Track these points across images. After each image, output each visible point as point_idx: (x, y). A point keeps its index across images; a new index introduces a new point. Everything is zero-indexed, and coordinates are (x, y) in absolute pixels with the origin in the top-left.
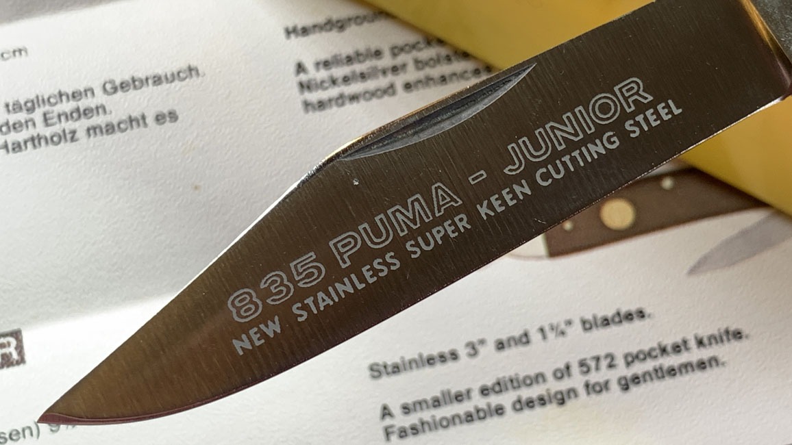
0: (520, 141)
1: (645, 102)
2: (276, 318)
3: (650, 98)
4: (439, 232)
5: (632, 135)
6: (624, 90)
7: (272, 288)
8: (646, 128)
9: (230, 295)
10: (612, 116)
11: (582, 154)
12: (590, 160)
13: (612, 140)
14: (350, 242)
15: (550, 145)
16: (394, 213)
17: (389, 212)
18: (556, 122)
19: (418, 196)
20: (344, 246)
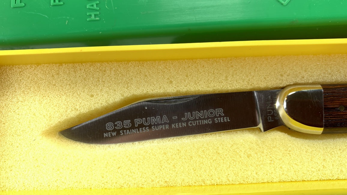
0: (188, 113)
1: (222, 115)
2: (116, 132)
3: (223, 115)
4: (161, 127)
5: (216, 122)
6: (218, 110)
7: (118, 125)
8: (219, 122)
9: (108, 123)
10: (212, 116)
11: (202, 122)
12: (203, 124)
13: (210, 121)
14: (139, 121)
15: (195, 116)
16: (152, 118)
17: (151, 118)
18: (199, 112)
19: (159, 117)
20: (138, 121)
